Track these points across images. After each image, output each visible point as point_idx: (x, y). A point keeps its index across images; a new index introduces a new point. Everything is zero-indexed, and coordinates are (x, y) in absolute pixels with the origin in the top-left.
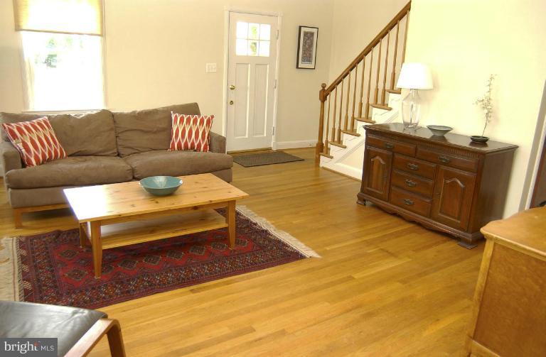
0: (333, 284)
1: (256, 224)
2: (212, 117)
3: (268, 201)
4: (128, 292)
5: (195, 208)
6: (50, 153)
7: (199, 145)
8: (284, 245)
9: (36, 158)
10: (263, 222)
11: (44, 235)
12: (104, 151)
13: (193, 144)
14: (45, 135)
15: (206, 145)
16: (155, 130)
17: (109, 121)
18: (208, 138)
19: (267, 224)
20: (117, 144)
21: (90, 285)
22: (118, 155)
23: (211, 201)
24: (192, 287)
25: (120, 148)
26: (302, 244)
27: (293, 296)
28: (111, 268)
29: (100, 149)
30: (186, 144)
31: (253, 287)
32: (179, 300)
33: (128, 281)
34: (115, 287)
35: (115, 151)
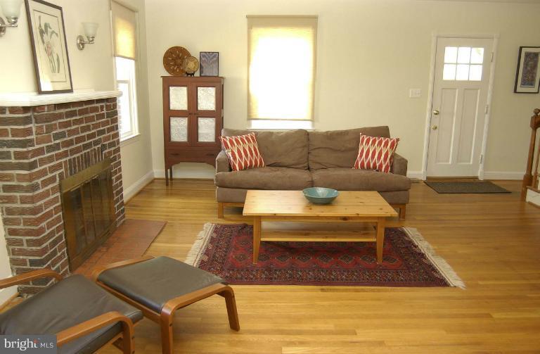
0: (464, 316)
1: (416, 247)
2: (398, 140)
3: (443, 227)
4: (271, 279)
5: (345, 218)
6: (251, 162)
7: (381, 166)
8: (434, 270)
9: (240, 165)
10: (423, 245)
11: (233, 226)
12: (296, 164)
13: (375, 164)
14: (249, 148)
15: (387, 167)
16: (343, 149)
17: (305, 139)
18: (390, 159)
19: (428, 248)
20: (308, 159)
21: (247, 268)
22: (309, 169)
23: (358, 214)
24: (324, 287)
25: (310, 162)
26: (455, 273)
27: (412, 317)
28: (269, 258)
29: (293, 162)
30: (369, 164)
31: (379, 299)
32: (305, 294)
33: (275, 270)
34: (264, 273)
35: (305, 165)
